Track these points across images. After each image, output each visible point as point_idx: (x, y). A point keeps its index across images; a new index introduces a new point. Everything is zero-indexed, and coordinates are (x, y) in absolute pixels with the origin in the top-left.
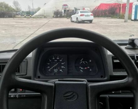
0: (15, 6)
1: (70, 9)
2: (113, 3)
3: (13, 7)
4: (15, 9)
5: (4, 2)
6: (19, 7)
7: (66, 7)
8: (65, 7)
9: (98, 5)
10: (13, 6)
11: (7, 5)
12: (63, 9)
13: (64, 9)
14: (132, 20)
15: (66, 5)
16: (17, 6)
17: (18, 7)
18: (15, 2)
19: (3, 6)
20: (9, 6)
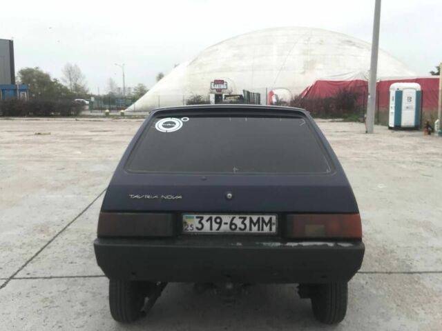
0: (71, 79)
1: (233, 93)
2: (351, 80)
3: (64, 84)
4: (69, 88)
5: (37, 68)
6: (81, 83)
7: (222, 86)
8: (217, 87)
9: (311, 86)
10: (65, 81)
11: (47, 76)
12: (211, 93)
13: (215, 91)
14: (390, 128)
15: (222, 82)
16: (77, 79)
17: (78, 83)
18: (71, 68)
19: (34, 80)
20: (53, 81)
